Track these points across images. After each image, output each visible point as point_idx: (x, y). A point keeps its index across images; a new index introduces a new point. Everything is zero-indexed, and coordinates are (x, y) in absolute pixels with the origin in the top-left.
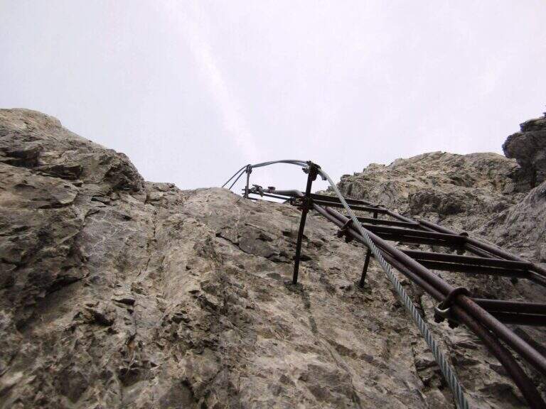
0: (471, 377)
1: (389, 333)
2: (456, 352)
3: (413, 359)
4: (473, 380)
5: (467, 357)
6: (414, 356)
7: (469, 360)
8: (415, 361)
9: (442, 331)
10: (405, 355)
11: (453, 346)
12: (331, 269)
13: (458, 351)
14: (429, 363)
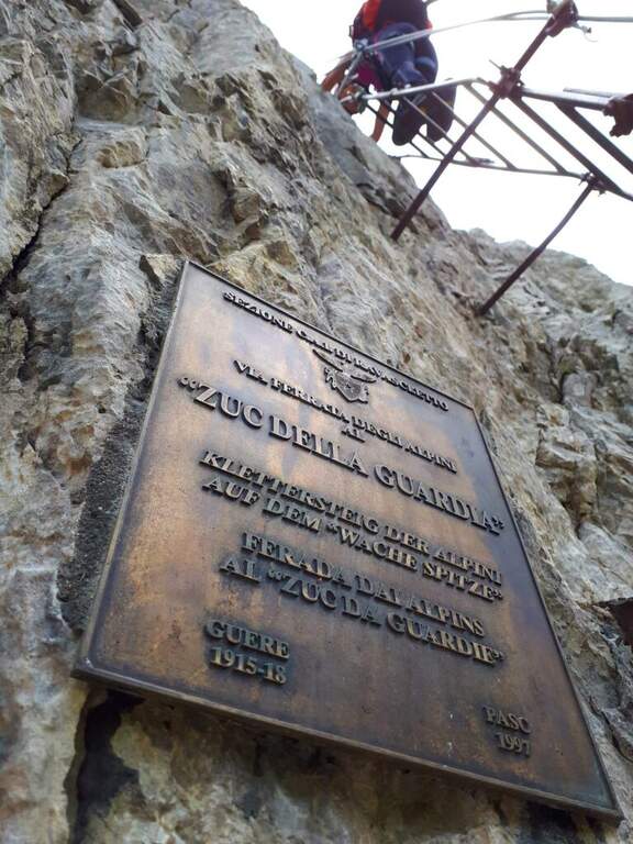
0: (618, 512)
1: (508, 394)
2: (608, 467)
3: (536, 444)
4: (619, 518)
5: (623, 482)
6: (540, 441)
7: (625, 487)
8: (539, 449)
9: (595, 431)
10: (525, 433)
11: (607, 458)
12: (445, 263)
13: (611, 466)
14: (560, 461)
